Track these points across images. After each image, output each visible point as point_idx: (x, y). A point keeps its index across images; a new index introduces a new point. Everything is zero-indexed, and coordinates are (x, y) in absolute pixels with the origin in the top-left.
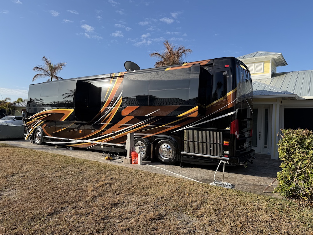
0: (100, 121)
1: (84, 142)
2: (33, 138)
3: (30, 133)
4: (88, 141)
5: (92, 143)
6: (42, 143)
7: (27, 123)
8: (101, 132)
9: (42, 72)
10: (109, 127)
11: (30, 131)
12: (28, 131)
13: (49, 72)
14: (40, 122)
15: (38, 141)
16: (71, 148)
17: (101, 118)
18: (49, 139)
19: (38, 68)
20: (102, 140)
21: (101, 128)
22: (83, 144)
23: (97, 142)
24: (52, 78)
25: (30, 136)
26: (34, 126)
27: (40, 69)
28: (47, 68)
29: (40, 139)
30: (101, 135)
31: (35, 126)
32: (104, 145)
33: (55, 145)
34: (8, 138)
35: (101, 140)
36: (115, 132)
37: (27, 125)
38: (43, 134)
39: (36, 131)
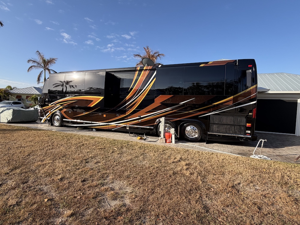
0: (126, 107)
1: (108, 125)
2: (51, 121)
3: (48, 117)
4: (113, 124)
5: (117, 126)
6: (61, 125)
7: (43, 108)
8: (127, 116)
9: (35, 64)
10: (134, 112)
11: (47, 115)
12: (45, 115)
13: (43, 65)
14: (59, 107)
15: (57, 124)
16: (94, 130)
17: (127, 104)
18: (70, 122)
19: (32, 61)
20: (128, 123)
21: (126, 113)
22: (108, 126)
23: (123, 125)
24: (45, 70)
25: (47, 119)
26: (51, 111)
27: (34, 61)
28: (41, 61)
29: (59, 122)
30: (126, 118)
31: (53, 111)
32: (130, 127)
33: (76, 127)
34: (22, 121)
35: (126, 123)
36: (141, 117)
37: (43, 109)
38: (62, 117)
39: (53, 115)
